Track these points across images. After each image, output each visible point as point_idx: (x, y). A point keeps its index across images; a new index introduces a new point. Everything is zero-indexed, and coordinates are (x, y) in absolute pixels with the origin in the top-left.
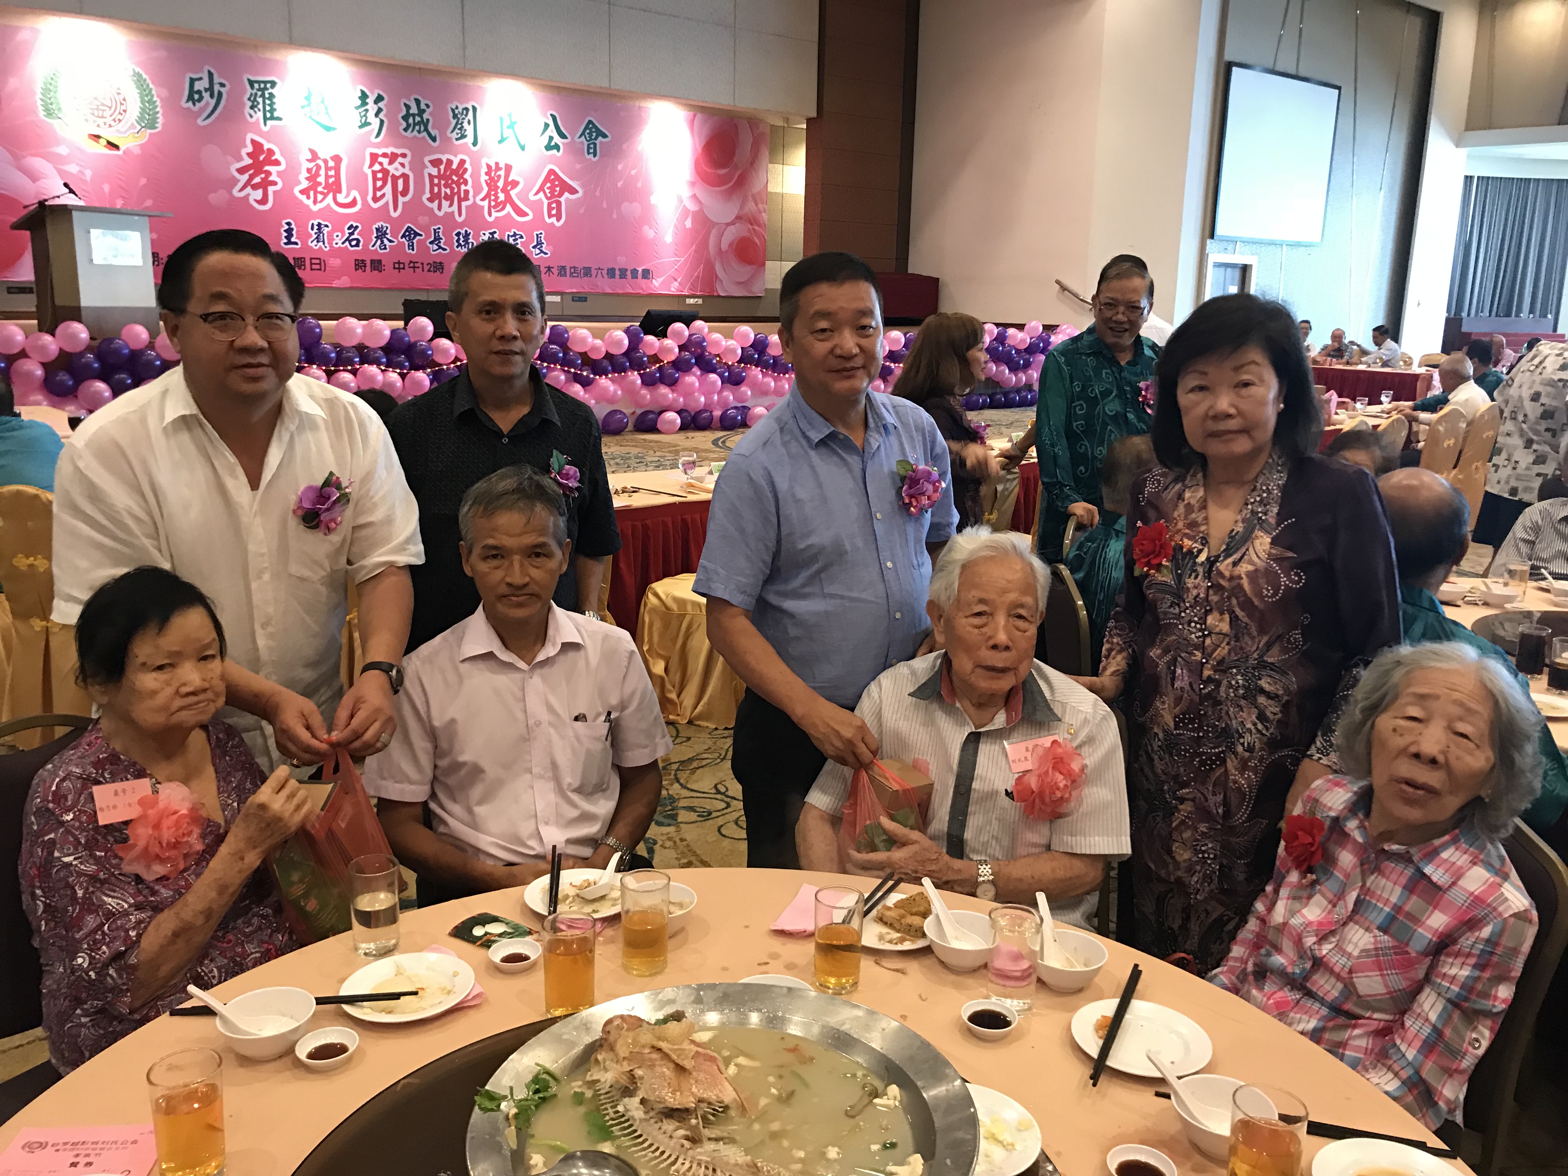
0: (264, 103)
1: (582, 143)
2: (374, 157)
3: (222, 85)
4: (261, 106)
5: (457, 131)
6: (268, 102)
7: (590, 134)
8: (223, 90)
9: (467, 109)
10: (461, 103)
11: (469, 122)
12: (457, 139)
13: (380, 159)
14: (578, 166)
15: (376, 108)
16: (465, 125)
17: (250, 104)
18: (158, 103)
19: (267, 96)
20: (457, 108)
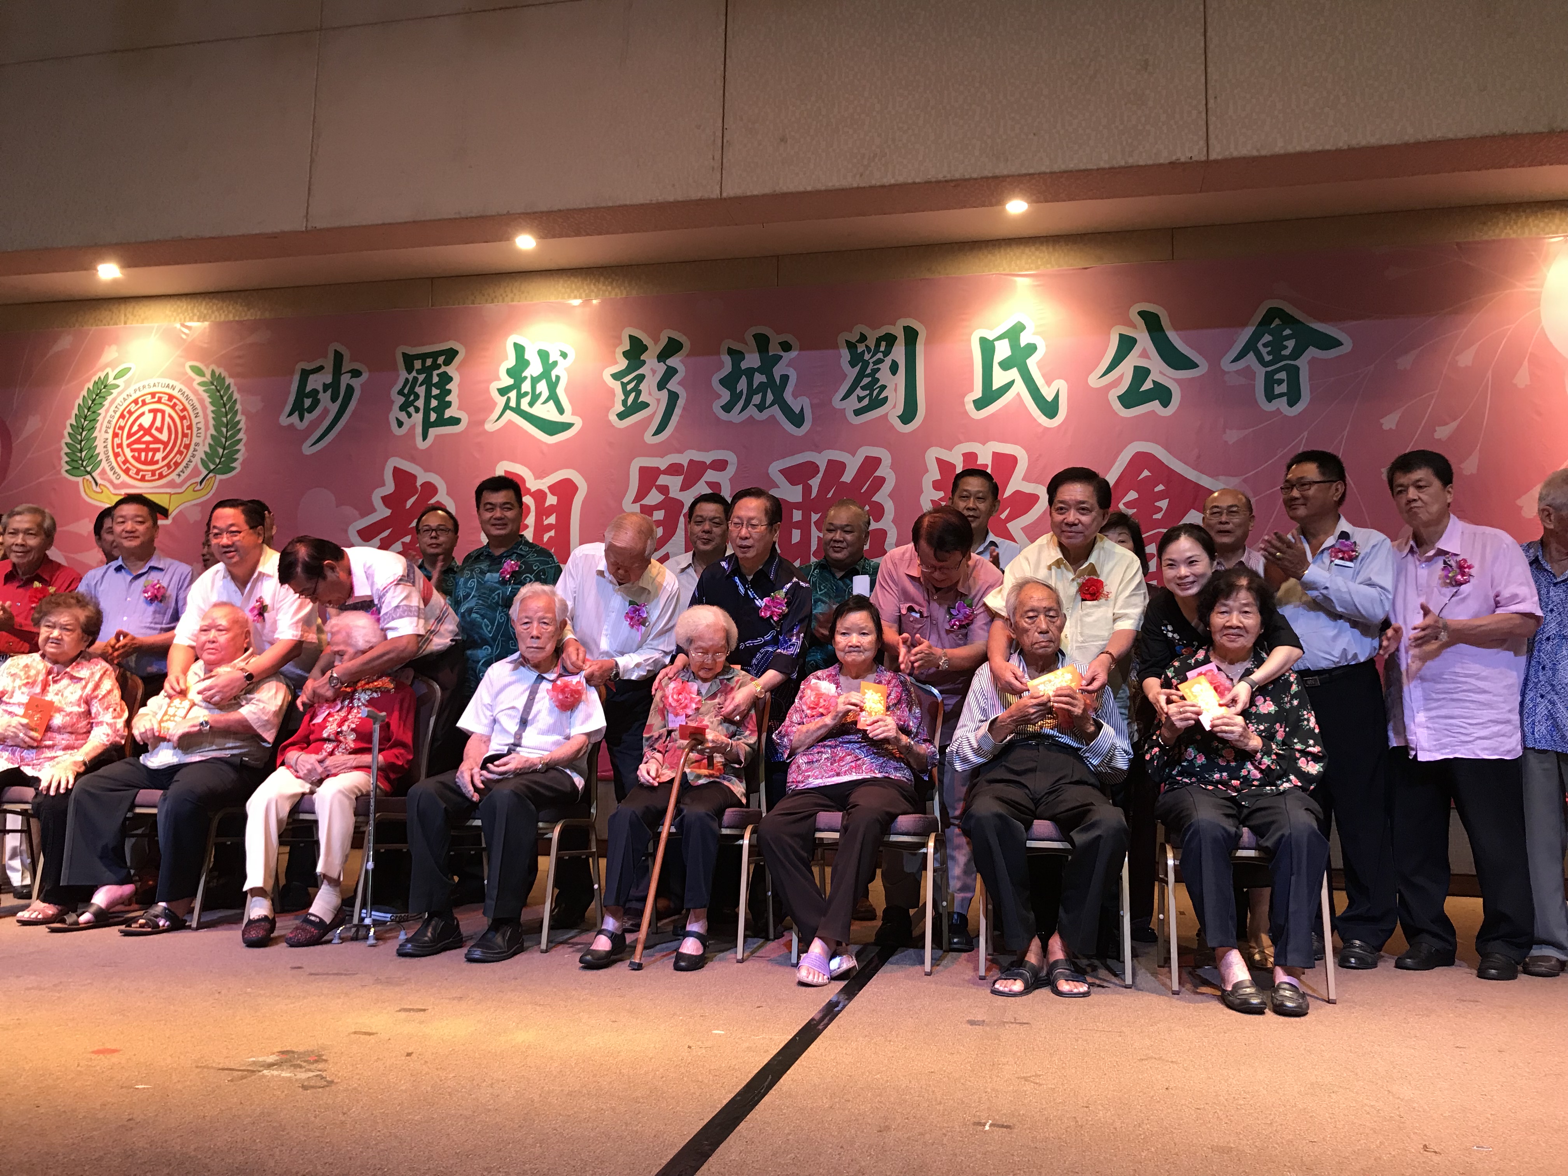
0: (428, 397)
1: (1248, 373)
2: (648, 477)
3: (356, 373)
4: (420, 403)
5: (859, 392)
6: (435, 392)
7: (1276, 347)
8: (356, 383)
9: (890, 340)
10: (874, 328)
11: (894, 368)
12: (858, 412)
13: (663, 480)
14: (1232, 436)
15: (661, 368)
16: (884, 376)
17: (403, 399)
18: (242, 425)
19: (435, 379)
20: (863, 338)
